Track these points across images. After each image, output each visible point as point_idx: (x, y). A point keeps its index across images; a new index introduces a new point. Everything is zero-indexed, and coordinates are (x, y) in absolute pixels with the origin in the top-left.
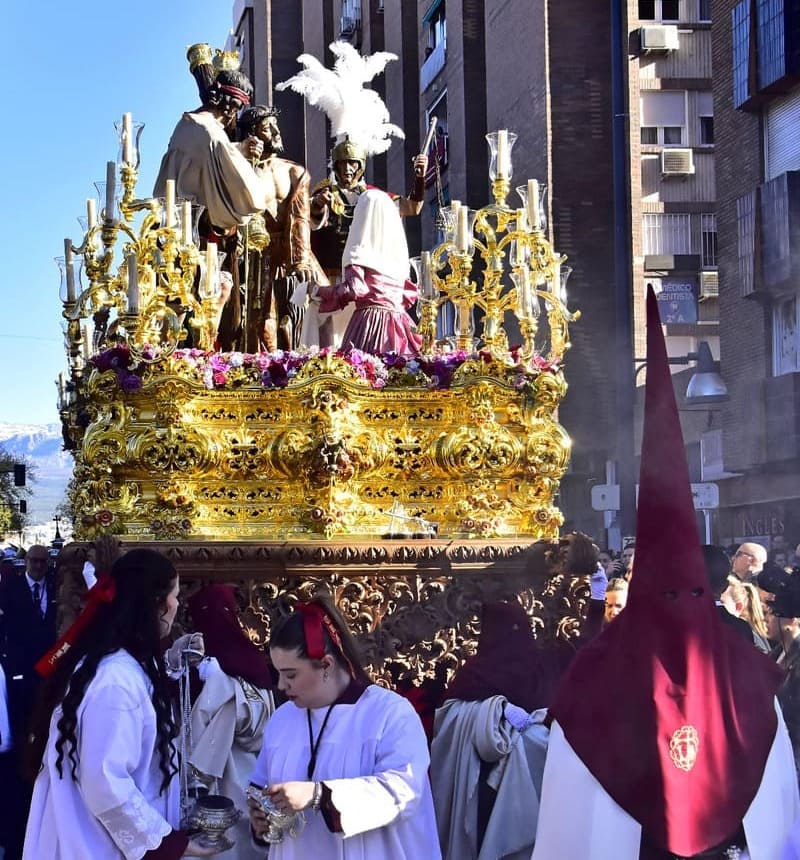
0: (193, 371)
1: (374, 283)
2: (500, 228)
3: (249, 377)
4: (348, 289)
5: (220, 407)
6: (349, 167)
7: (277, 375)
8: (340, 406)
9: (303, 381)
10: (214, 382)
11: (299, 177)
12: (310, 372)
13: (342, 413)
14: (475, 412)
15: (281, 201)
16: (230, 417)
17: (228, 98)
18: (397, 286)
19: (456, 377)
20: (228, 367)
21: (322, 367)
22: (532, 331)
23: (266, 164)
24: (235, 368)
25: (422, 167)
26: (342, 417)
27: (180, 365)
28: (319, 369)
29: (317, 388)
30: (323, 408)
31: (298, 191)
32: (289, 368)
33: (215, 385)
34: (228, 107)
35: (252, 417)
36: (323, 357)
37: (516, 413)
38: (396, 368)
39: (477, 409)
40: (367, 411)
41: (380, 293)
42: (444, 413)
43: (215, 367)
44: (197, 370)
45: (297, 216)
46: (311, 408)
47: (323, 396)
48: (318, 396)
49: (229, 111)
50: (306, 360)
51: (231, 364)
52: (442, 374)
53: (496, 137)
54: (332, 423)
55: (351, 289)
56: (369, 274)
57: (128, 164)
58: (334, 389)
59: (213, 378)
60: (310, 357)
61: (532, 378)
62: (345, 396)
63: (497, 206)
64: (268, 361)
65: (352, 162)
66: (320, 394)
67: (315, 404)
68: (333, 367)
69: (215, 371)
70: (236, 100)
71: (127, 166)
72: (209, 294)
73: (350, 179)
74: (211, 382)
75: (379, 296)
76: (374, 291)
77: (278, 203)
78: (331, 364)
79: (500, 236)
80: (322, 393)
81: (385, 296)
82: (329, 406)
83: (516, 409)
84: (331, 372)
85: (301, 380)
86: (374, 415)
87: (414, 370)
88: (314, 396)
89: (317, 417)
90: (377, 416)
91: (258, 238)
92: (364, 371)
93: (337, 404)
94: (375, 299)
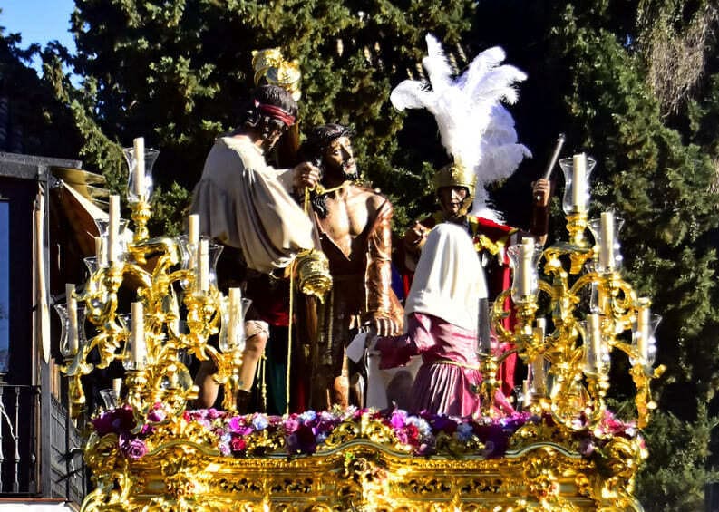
0: (207, 435)
1: (443, 335)
2: (574, 270)
3: (274, 442)
4: (409, 341)
5: (243, 477)
6: (454, 194)
7: (304, 441)
8: (376, 475)
9: (333, 446)
10: (232, 448)
11: (378, 208)
12: (343, 437)
13: (380, 484)
14: (535, 483)
15: (355, 237)
16: (253, 488)
17: (267, 119)
18: (469, 338)
19: (512, 443)
20: (250, 430)
21: (356, 431)
22: (600, 389)
23: (337, 193)
24: (258, 432)
25: (542, 194)
26: (378, 488)
27: (192, 427)
28: (353, 433)
29: (349, 456)
30: (357, 477)
31: (376, 225)
32: (319, 431)
33: (232, 452)
34: (267, 129)
35: (279, 488)
36: (357, 420)
37: (585, 485)
38: (446, 433)
39: (537, 479)
40: (413, 482)
41: (449, 346)
42: (503, 485)
43: (234, 430)
44: (212, 434)
45: (375, 255)
46: (343, 478)
47: (356, 464)
48: (351, 465)
49: (270, 134)
50: (337, 423)
51: (254, 427)
52: (497, 440)
53: (572, 162)
54: (364, 494)
55: (413, 342)
56: (437, 323)
57: (139, 197)
58: (370, 457)
59: (230, 443)
60: (342, 420)
61: (601, 443)
62: (383, 464)
63: (571, 243)
64: (296, 423)
65: (458, 189)
66: (353, 461)
67: (347, 473)
68: (368, 432)
69: (234, 435)
70: (277, 121)
71: (137, 200)
72: (231, 346)
73: (456, 210)
74: (228, 447)
75: (448, 349)
76: (441, 344)
77: (352, 239)
78: (366, 426)
79: (572, 280)
80: (356, 460)
81: (455, 349)
82: (363, 475)
83: (584, 480)
84: (366, 437)
85: (329, 446)
86: (421, 487)
87: (465, 435)
88: (346, 464)
89: (349, 488)
90: (425, 488)
91: (317, 282)
92: (405, 436)
93: (373, 474)
94: (444, 353)
